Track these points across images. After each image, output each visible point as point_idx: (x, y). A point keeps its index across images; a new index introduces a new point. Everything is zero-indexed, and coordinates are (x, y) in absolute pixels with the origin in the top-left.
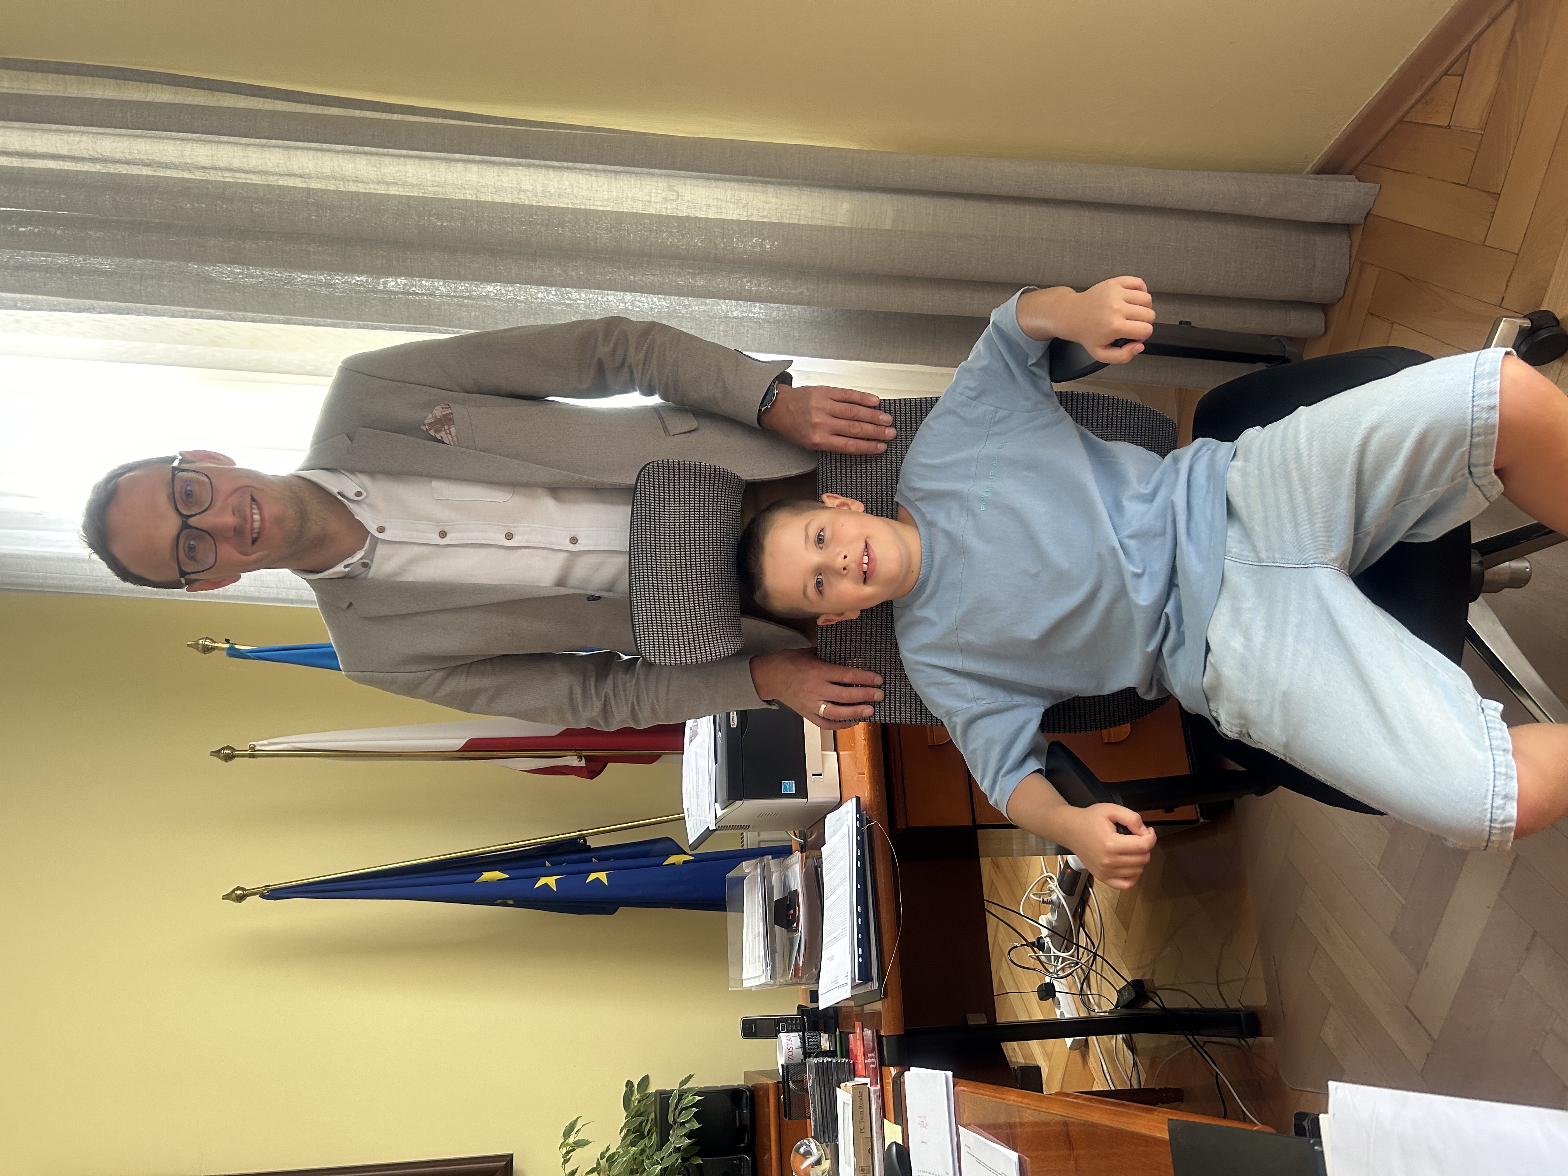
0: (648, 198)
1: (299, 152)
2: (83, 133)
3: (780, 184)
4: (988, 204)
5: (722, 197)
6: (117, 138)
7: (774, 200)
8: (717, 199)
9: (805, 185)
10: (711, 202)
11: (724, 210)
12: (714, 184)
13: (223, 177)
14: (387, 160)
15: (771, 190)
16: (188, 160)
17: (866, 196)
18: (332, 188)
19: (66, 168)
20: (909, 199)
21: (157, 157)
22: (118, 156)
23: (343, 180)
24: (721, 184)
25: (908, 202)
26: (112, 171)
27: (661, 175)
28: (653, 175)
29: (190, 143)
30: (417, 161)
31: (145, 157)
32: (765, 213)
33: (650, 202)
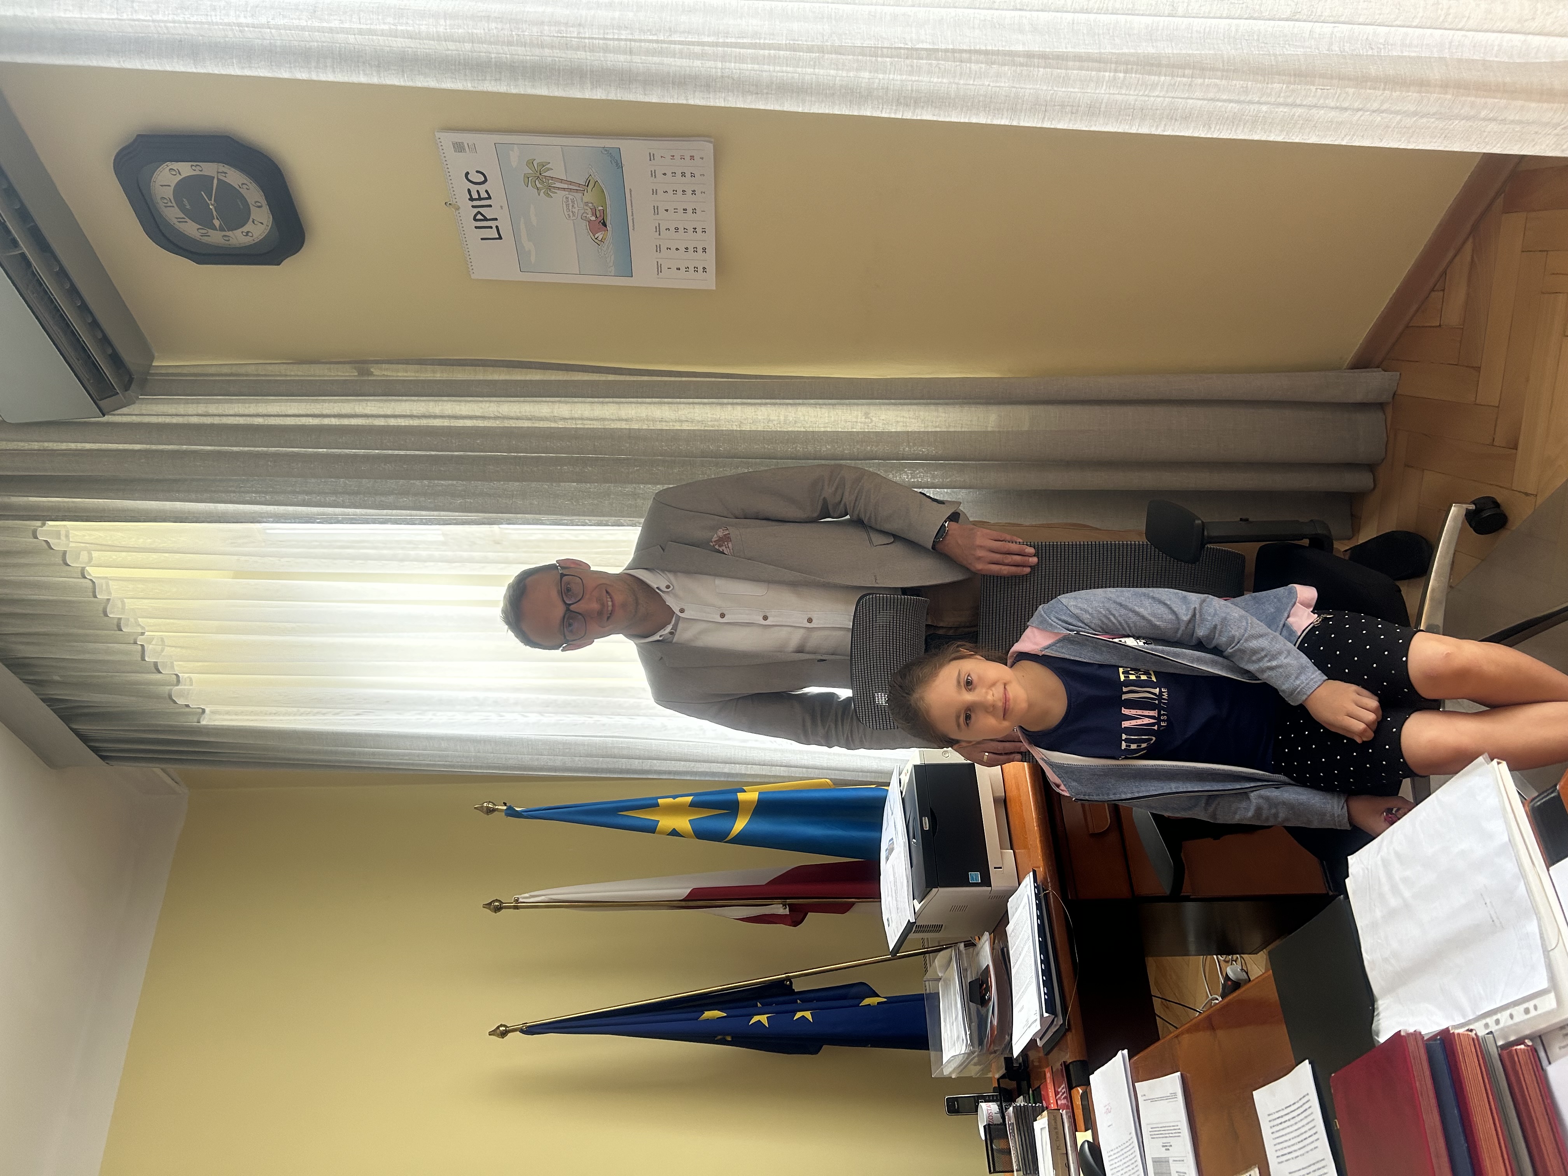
0: (855, 420)
1: (626, 405)
2: (490, 402)
3: (947, 404)
4: (1099, 407)
5: (906, 415)
6: (512, 404)
7: (943, 415)
8: (903, 417)
9: (965, 404)
10: (899, 419)
11: (908, 424)
12: (901, 408)
13: (576, 424)
14: (682, 406)
15: (941, 409)
16: (556, 415)
17: (1009, 408)
18: (645, 427)
19: (477, 425)
20: (1041, 408)
21: (537, 414)
22: (512, 414)
23: (653, 421)
24: (905, 407)
25: (1040, 410)
26: (506, 425)
27: (863, 404)
28: (858, 404)
29: (558, 404)
30: (702, 406)
31: (529, 414)
32: (937, 424)
33: (857, 422)
